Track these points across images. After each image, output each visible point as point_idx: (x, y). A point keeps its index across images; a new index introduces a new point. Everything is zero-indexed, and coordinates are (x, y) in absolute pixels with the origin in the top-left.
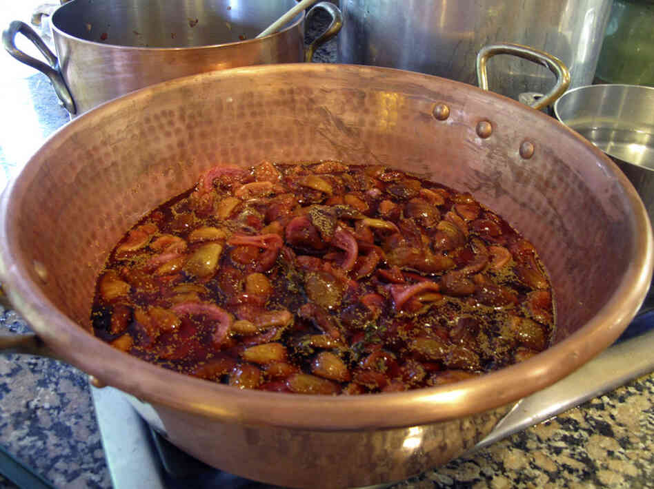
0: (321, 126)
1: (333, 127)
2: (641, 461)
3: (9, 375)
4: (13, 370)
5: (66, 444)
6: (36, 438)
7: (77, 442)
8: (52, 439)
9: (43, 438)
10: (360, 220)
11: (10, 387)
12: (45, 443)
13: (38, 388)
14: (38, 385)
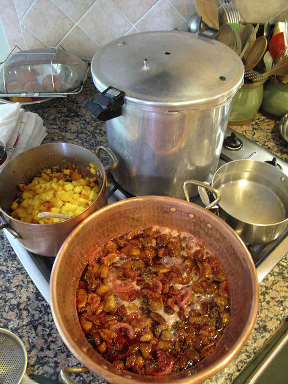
0: (126, 222)
1: (131, 220)
2: (259, 322)
3: (55, 357)
4: (55, 354)
5: (90, 376)
6: (79, 377)
7: (93, 373)
8: (85, 376)
9: (81, 376)
10: (159, 271)
11: (58, 361)
12: (83, 378)
13: (68, 358)
14: (67, 358)
